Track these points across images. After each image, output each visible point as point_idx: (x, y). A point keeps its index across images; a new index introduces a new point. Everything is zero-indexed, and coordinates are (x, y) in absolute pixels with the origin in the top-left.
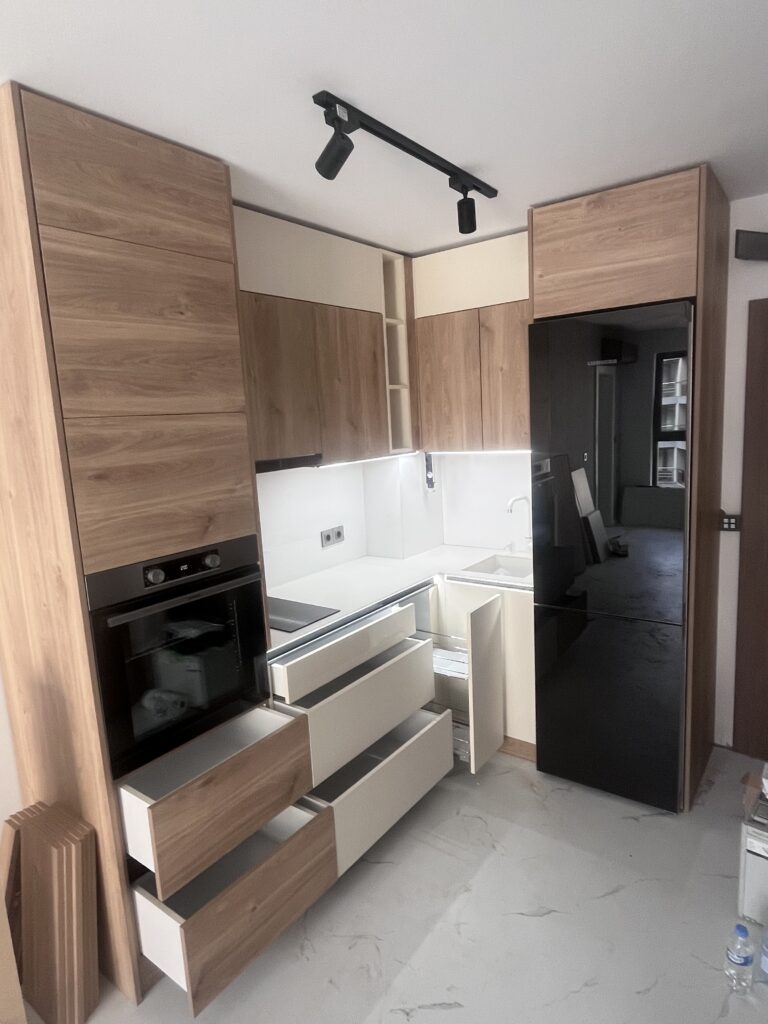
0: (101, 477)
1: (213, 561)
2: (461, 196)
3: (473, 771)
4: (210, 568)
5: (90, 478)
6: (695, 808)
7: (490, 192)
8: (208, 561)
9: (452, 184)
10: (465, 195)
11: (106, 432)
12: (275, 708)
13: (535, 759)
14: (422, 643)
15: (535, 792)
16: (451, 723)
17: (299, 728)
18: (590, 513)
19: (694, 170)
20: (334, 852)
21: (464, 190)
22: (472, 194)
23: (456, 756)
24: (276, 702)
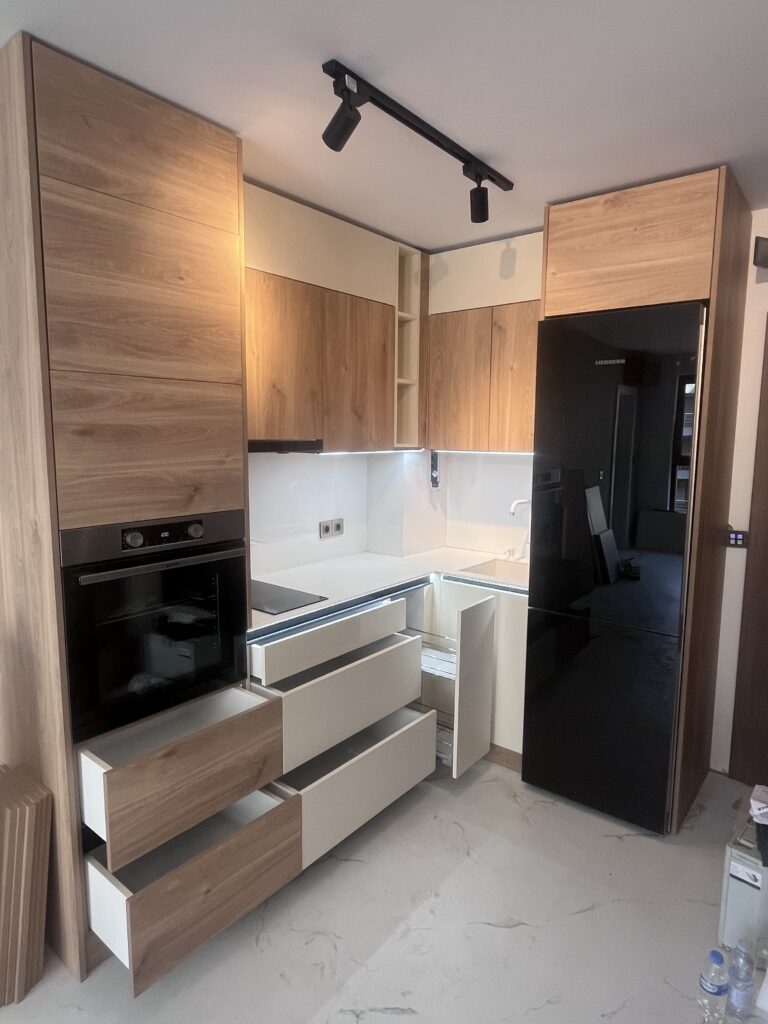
0: (85, 432)
1: (196, 530)
2: (474, 185)
3: (455, 776)
4: (192, 538)
5: (73, 432)
6: (684, 832)
7: (506, 184)
8: (191, 530)
9: (466, 172)
10: (479, 185)
11: (95, 389)
12: (251, 690)
13: (520, 769)
14: (411, 639)
15: (517, 802)
16: (435, 725)
17: (273, 710)
18: (602, 532)
19: (713, 171)
20: (298, 842)
21: (478, 179)
22: (486, 183)
23: (438, 759)
24: (253, 684)
